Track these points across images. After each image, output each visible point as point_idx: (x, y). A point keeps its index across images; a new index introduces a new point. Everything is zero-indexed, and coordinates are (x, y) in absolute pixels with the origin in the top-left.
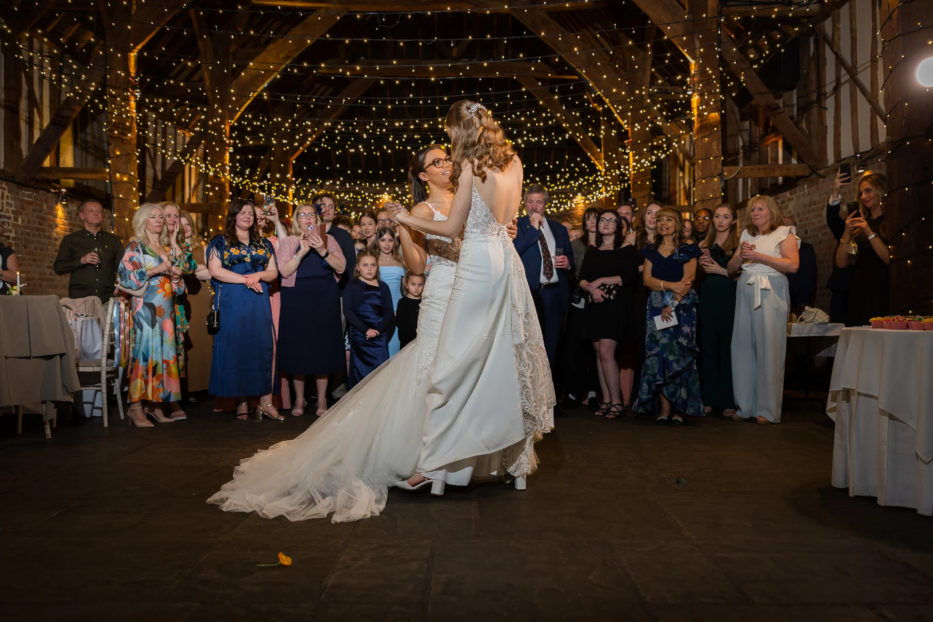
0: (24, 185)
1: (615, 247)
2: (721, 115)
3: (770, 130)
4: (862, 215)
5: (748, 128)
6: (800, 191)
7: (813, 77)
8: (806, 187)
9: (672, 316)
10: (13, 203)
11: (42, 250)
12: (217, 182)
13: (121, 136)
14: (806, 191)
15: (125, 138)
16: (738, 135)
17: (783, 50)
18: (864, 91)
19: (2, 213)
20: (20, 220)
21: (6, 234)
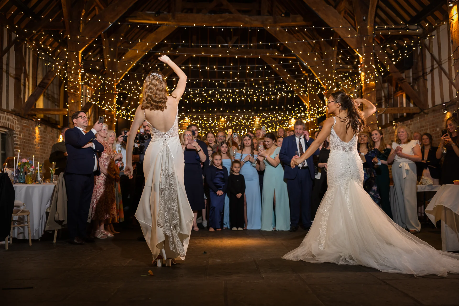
0: (24, 118)
2: (376, 82)
3: (398, 89)
4: (449, 135)
5: (387, 87)
6: (415, 120)
7: (420, 64)
8: (418, 118)
10: (19, 126)
11: (30, 150)
12: (110, 114)
13: (74, 93)
14: (419, 120)
15: (76, 93)
16: (381, 90)
17: (407, 57)
18: (445, 73)
19: (15, 132)
20: (22, 135)
21: (16, 142)
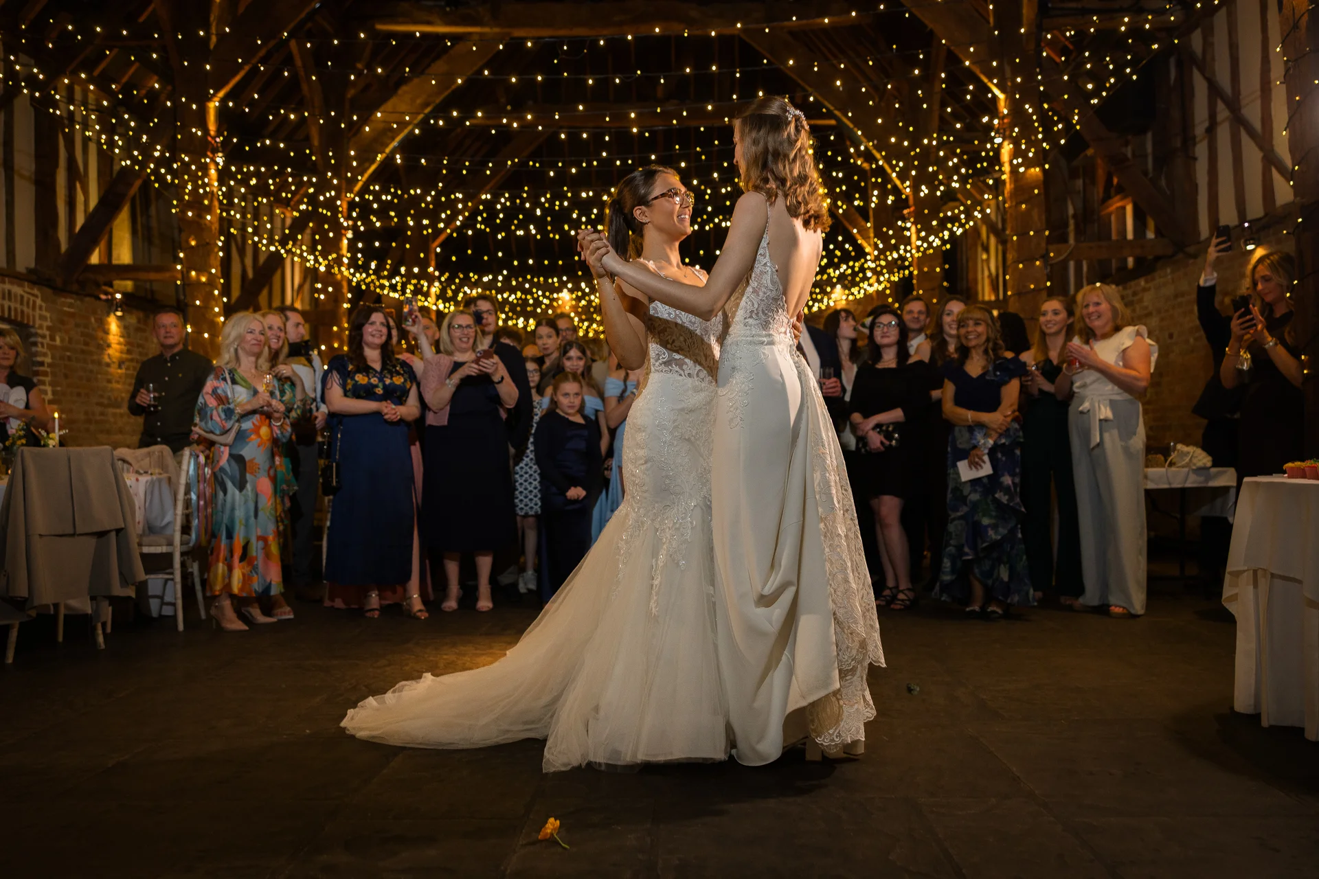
0: (64, 290)
1: (898, 363)
2: (1044, 171)
3: (1112, 191)
5: (1081, 189)
6: (1160, 277)
7: (1175, 113)
8: (1169, 271)
9: (984, 462)
11: (88, 380)
12: (330, 280)
13: (197, 219)
14: (1169, 277)
15: (202, 221)
16: (1066, 199)
17: (1134, 77)
18: (1252, 133)
19: (33, 330)
20: (58, 339)
21: (39, 359)
